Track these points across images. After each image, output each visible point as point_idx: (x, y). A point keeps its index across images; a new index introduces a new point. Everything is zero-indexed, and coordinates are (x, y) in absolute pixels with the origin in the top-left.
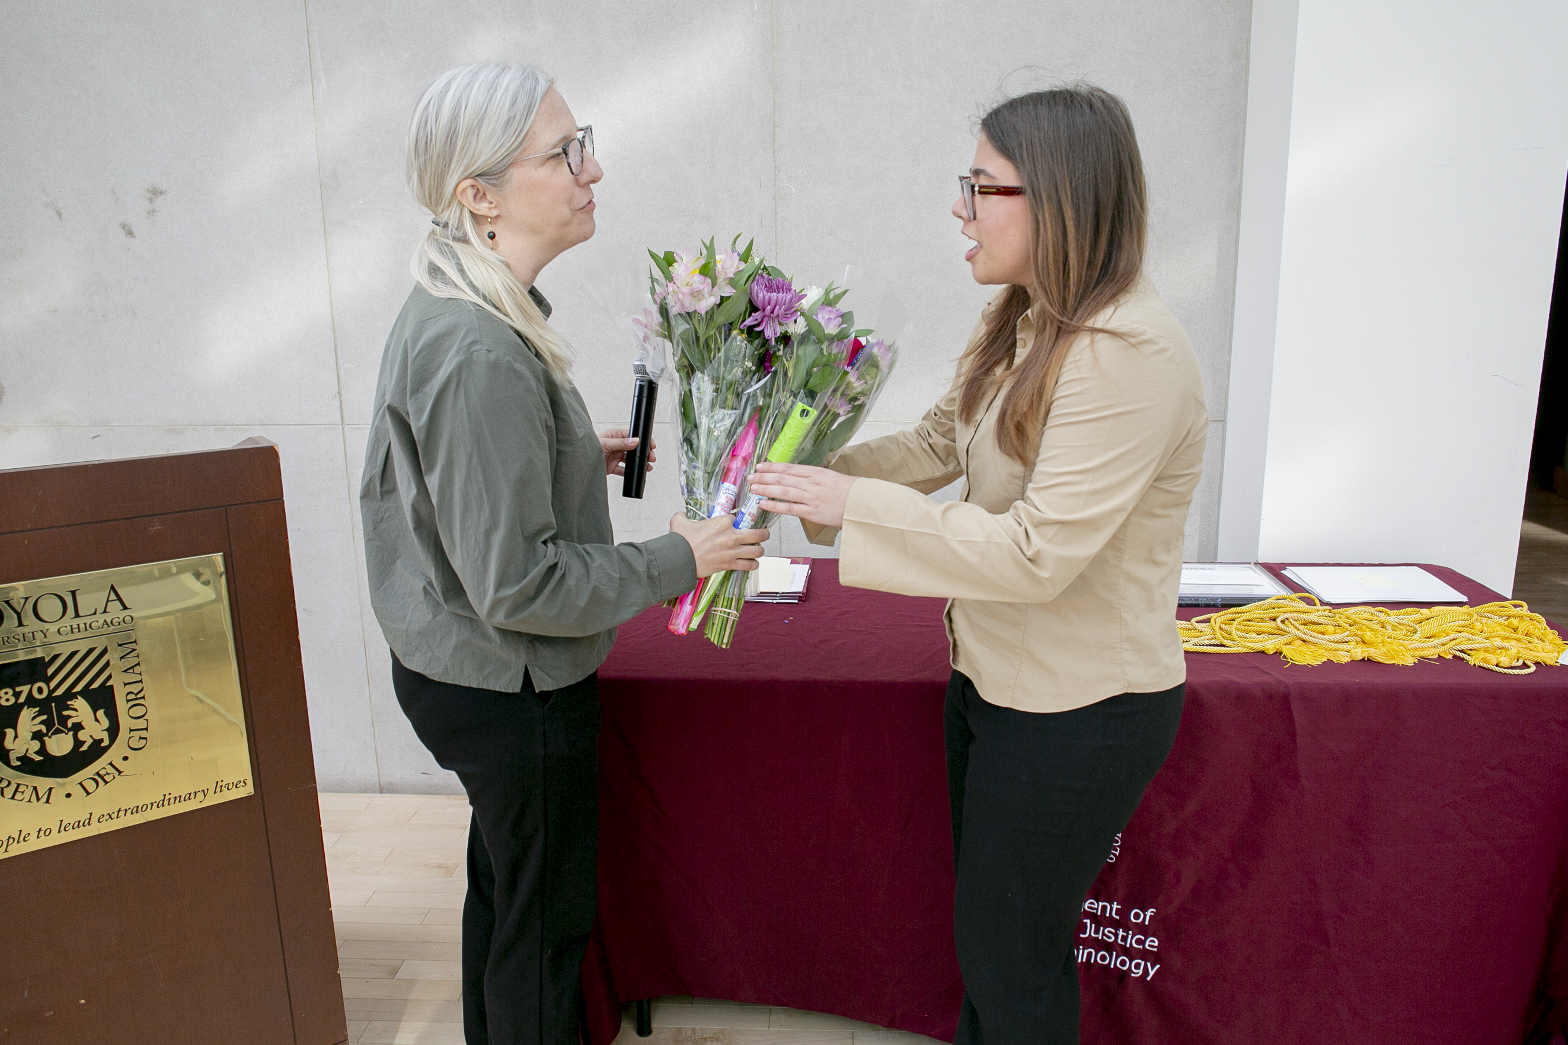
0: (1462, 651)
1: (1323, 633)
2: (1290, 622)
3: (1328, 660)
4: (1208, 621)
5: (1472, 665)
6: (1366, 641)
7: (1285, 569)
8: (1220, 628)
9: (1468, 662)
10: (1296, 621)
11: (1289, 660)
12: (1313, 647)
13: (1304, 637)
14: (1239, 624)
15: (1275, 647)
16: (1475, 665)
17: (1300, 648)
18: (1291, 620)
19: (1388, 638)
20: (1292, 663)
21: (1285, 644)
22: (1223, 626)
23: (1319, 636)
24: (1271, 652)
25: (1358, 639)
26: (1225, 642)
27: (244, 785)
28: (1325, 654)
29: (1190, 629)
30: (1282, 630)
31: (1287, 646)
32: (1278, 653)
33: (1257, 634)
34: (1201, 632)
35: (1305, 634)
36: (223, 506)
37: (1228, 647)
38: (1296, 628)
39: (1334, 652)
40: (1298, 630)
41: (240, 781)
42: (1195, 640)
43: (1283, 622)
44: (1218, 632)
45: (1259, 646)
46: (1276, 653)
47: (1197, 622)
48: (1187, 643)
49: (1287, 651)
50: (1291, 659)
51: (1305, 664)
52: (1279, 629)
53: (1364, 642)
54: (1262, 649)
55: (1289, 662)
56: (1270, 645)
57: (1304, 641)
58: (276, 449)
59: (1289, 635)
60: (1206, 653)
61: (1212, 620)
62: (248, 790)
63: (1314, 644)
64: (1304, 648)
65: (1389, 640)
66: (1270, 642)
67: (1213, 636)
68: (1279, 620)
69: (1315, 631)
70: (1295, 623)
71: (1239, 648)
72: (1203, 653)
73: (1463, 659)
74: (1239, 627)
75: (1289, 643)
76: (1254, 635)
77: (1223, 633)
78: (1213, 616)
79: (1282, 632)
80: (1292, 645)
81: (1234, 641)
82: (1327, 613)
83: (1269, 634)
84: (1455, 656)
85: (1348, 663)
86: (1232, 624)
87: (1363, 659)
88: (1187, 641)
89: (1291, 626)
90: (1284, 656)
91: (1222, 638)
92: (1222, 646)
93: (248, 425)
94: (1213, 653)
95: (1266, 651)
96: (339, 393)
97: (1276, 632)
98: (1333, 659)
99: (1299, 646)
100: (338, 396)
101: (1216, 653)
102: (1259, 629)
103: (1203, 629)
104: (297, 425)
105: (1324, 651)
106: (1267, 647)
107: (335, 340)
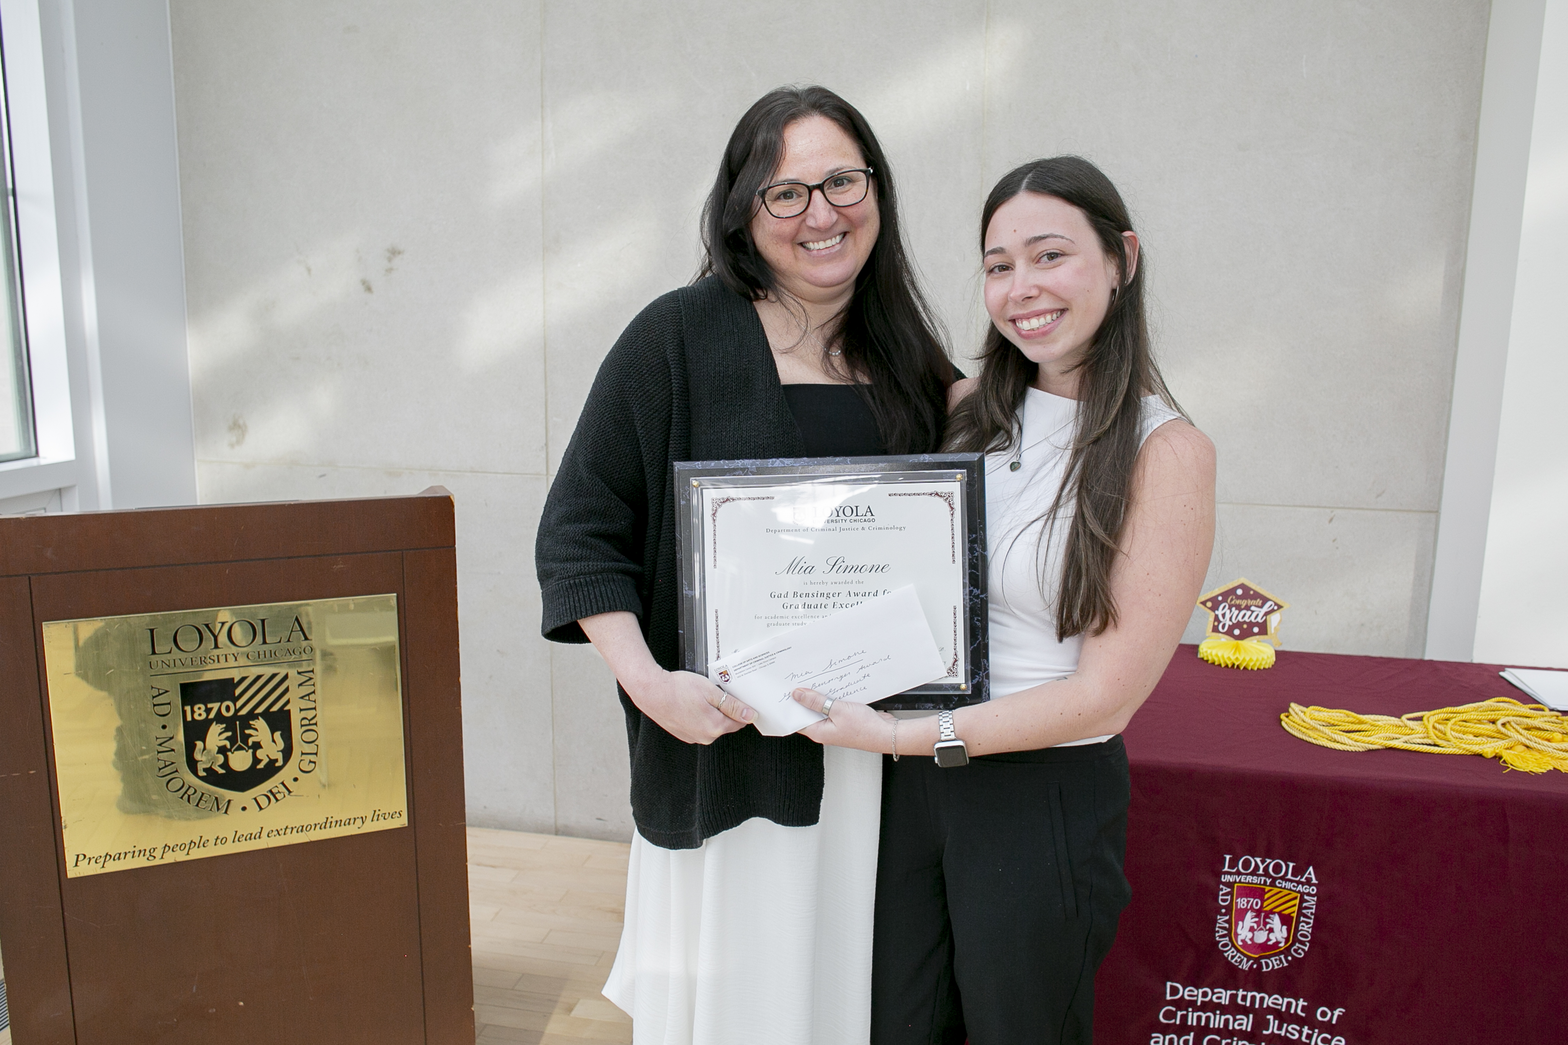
1: (1549, 740)
2: (1511, 726)
3: (1554, 768)
4: (1420, 719)
7: (1504, 671)
8: (1434, 727)
10: (1518, 724)
11: (1509, 766)
12: (1537, 754)
13: (1528, 742)
14: (1455, 724)
15: (1494, 751)
17: (1522, 754)
18: (1512, 723)
20: (1512, 769)
21: (1507, 749)
22: (1437, 725)
23: (1546, 743)
24: (1490, 756)
26: (1439, 742)
27: (399, 816)
28: (1551, 762)
29: (1400, 726)
30: (1502, 734)
31: (1508, 751)
32: (1497, 758)
33: (1475, 736)
34: (1413, 730)
35: (1528, 739)
36: (399, 550)
37: (1442, 747)
38: (1518, 732)
39: (1561, 761)
40: (1521, 734)
41: (396, 812)
42: (1406, 738)
43: (1504, 725)
44: (1432, 731)
45: (1476, 749)
46: (1495, 757)
47: (1409, 719)
48: (1397, 740)
49: (1507, 756)
50: (1511, 765)
51: (1528, 770)
52: (1499, 732)
54: (1480, 752)
55: (1508, 767)
56: (1488, 749)
57: (1527, 747)
58: (452, 499)
59: (1510, 739)
60: (1418, 752)
61: (1425, 719)
62: (402, 821)
63: (1539, 751)
64: (1528, 754)
66: (1488, 745)
67: (1425, 735)
68: (1499, 723)
69: (1540, 738)
70: (1518, 728)
71: (1454, 750)
72: (1415, 751)
74: (1454, 727)
75: (1511, 748)
76: (1471, 737)
77: (1437, 732)
78: (1426, 714)
79: (1504, 737)
80: (1514, 750)
81: (1449, 741)
82: (1554, 719)
83: (1488, 736)
86: (1446, 724)
88: (1396, 739)
89: (1512, 730)
90: (1504, 760)
91: (1435, 738)
92: (1435, 745)
93: (459, 471)
94: (1426, 753)
95: (1483, 755)
96: (546, 445)
97: (1496, 735)
98: (1559, 768)
99: (1522, 752)
100: (545, 448)
101: (1430, 753)
102: (1476, 731)
103: (1414, 727)
104: (504, 473)
105: (1550, 759)
106: (1485, 750)
107: (546, 394)
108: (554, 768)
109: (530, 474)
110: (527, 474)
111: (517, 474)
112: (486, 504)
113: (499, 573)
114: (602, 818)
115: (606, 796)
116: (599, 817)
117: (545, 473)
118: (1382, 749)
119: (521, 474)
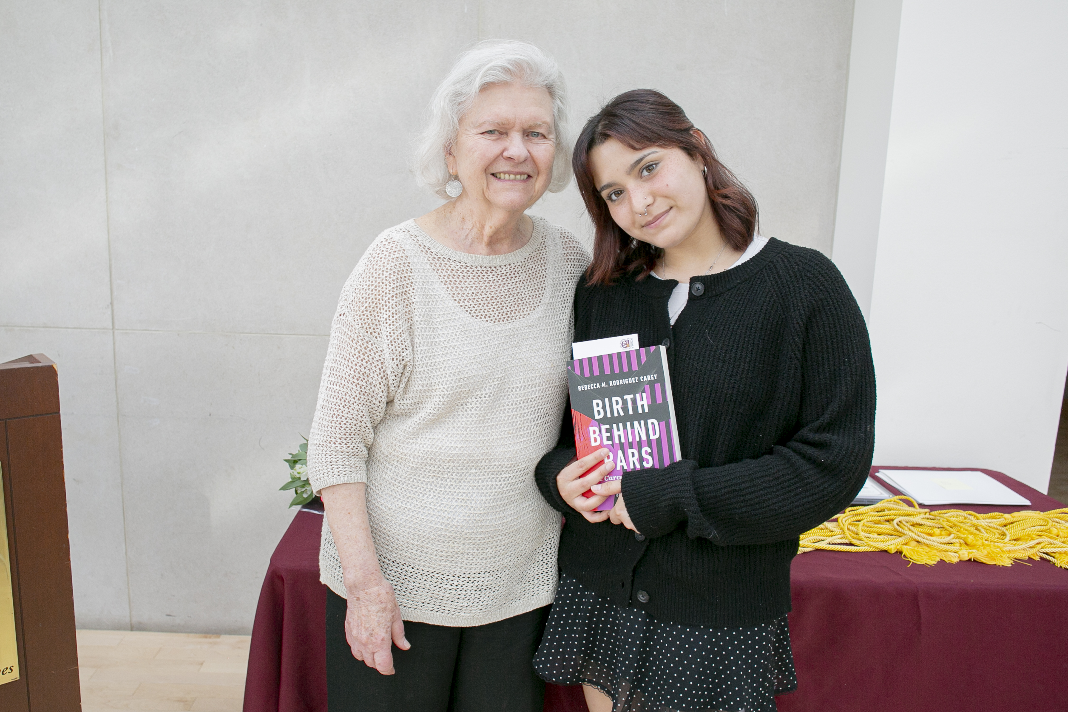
0: (1047, 554)
1: (931, 535)
2: (904, 525)
3: (941, 560)
5: (1059, 566)
6: (968, 543)
8: (848, 529)
9: (1054, 564)
10: (907, 522)
11: (909, 560)
12: (927, 548)
13: (919, 539)
14: (863, 525)
15: (896, 547)
16: (1061, 567)
17: (916, 549)
18: (904, 523)
19: (986, 540)
20: (913, 563)
21: (904, 544)
22: (851, 527)
23: (931, 538)
24: (893, 552)
25: (962, 541)
26: (854, 541)
28: (937, 554)
29: (822, 529)
30: (898, 532)
31: (905, 547)
32: (899, 553)
33: (878, 534)
34: (832, 531)
35: (918, 536)
37: (857, 546)
38: (909, 530)
39: (944, 553)
40: (913, 532)
42: (829, 540)
43: (898, 524)
44: (847, 532)
45: (882, 546)
46: (897, 552)
48: (822, 542)
49: (907, 551)
50: (911, 559)
51: (924, 563)
52: (895, 530)
53: (966, 544)
54: (885, 548)
55: (910, 562)
56: (892, 545)
57: (918, 542)
58: (56, 369)
59: (905, 536)
61: (840, 520)
63: (927, 545)
64: (920, 549)
65: (986, 542)
66: (890, 542)
67: (842, 536)
68: (894, 522)
69: (924, 533)
70: (906, 524)
71: (866, 548)
72: (838, 551)
73: (1049, 561)
74: (863, 528)
75: (906, 544)
76: (876, 536)
77: (851, 533)
79: (900, 535)
80: (909, 546)
81: (860, 540)
82: (928, 516)
83: (889, 535)
84: (1041, 558)
85: (957, 563)
86: (858, 525)
87: (969, 560)
88: (822, 540)
89: (906, 528)
90: (904, 555)
91: (851, 538)
92: (851, 544)
93: (34, 327)
94: (846, 552)
95: (889, 551)
96: (112, 303)
97: (894, 533)
98: (944, 559)
99: (915, 547)
100: (110, 306)
101: (849, 552)
102: (879, 530)
103: (833, 529)
104: (75, 328)
105: (935, 551)
106: (890, 547)
107: (110, 260)
109: (97, 329)
110: (94, 329)
111: (86, 328)
112: (59, 355)
114: (172, 614)
115: (174, 596)
117: (111, 327)
118: (813, 551)
119: (89, 329)
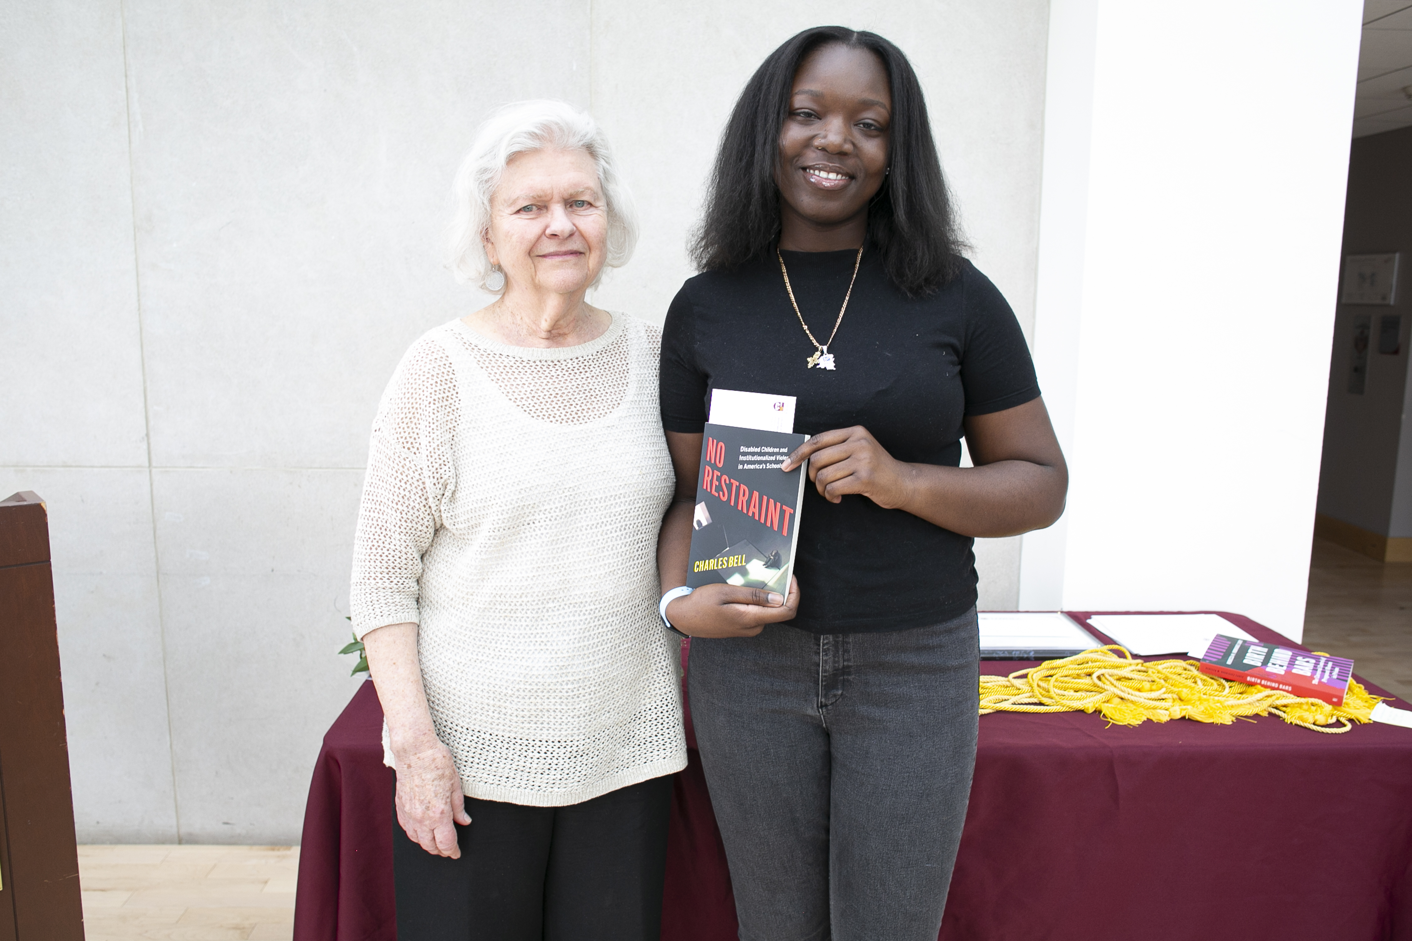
0: (1276, 708)
1: (1139, 690)
2: (1106, 678)
3: (1148, 719)
4: (1025, 676)
5: (1289, 722)
6: (1182, 698)
7: (1090, 618)
8: (1038, 686)
9: (1284, 719)
10: (1110, 676)
11: (1109, 720)
12: (1132, 705)
13: (1123, 695)
14: (1056, 681)
15: (1094, 706)
16: (1291, 723)
17: (1119, 706)
18: (1107, 676)
19: (1204, 694)
20: (1113, 723)
21: (1104, 702)
22: (1042, 684)
23: (1137, 693)
24: (1091, 711)
25: (1175, 696)
26: (1044, 700)
28: (1144, 713)
29: (1007, 687)
30: (1098, 687)
31: (1106, 705)
32: (1098, 712)
33: (1075, 691)
34: (1019, 689)
35: (1122, 691)
37: (1047, 705)
38: (1113, 684)
39: (1152, 710)
40: (1115, 687)
42: (1014, 699)
43: (1099, 678)
44: (1036, 689)
45: (1078, 705)
46: (1095, 711)
47: (1015, 678)
48: (1006, 702)
49: (1107, 710)
50: (1111, 719)
51: (1126, 723)
52: (1095, 685)
53: (1180, 699)
54: (1081, 707)
55: (1110, 722)
56: (1089, 703)
57: (1122, 699)
59: (1107, 692)
60: (1026, 712)
61: (1029, 676)
63: (1132, 702)
64: (1123, 706)
65: (1205, 696)
66: (1088, 700)
67: (1031, 694)
68: (1094, 676)
69: (1131, 688)
70: (1109, 678)
71: (1058, 707)
72: (1024, 713)
73: (1279, 717)
74: (1056, 684)
75: (1108, 701)
76: (1072, 693)
77: (1041, 690)
78: (1030, 671)
79: (1100, 691)
80: (1110, 703)
81: (1052, 698)
82: (1139, 667)
83: (1087, 691)
84: (1270, 714)
85: (1167, 723)
86: (1049, 681)
87: (1183, 718)
88: (1005, 700)
89: (1108, 683)
90: (1104, 715)
91: (1040, 696)
92: (1041, 704)
93: (50, 466)
94: (1033, 713)
95: (1085, 711)
96: (147, 435)
97: (1093, 689)
98: (1152, 718)
99: (1118, 704)
100: (146, 439)
101: (1037, 713)
102: (1076, 686)
103: (1021, 687)
104: (102, 467)
105: (1142, 709)
106: (1086, 706)
107: (145, 382)
108: (173, 774)
109: (129, 467)
110: (126, 467)
111: (116, 467)
112: (83, 501)
113: (101, 573)
114: (230, 822)
115: (232, 798)
116: (226, 821)
117: (147, 464)
118: (993, 713)
119: (120, 467)
